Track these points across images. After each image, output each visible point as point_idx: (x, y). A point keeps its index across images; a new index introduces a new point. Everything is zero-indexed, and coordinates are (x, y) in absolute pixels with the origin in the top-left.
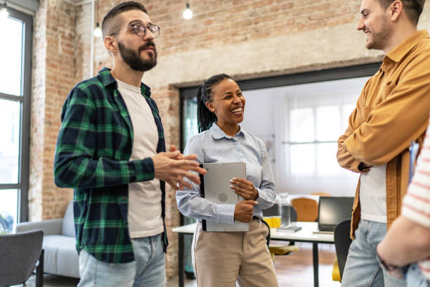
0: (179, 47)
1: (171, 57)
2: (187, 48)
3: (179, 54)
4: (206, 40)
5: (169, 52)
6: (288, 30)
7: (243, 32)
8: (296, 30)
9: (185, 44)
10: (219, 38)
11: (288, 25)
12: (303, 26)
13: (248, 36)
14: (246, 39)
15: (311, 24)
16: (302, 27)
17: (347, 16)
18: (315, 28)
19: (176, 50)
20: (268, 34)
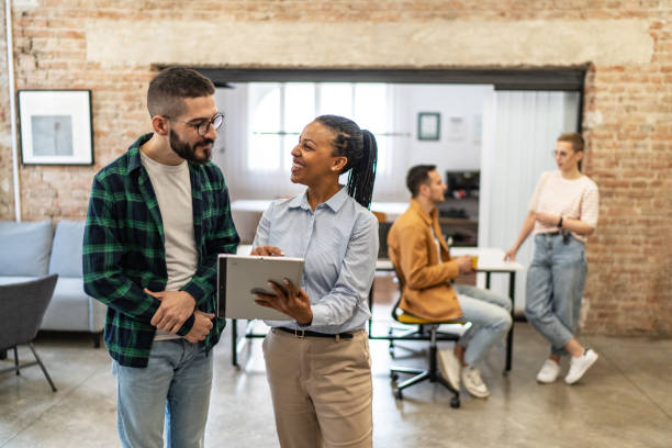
0: (166, 11)
1: (154, 24)
2: (180, 16)
3: (167, 23)
4: (210, 9)
5: (150, 17)
6: (323, 17)
7: (266, 8)
8: (332, 18)
9: (176, 9)
10: (229, 10)
11: (323, 10)
12: (342, 15)
13: (272, 15)
14: (267, 19)
15: (351, 15)
16: (340, 16)
17: (394, 13)
18: (355, 21)
19: (163, 16)
20: (296, 18)
